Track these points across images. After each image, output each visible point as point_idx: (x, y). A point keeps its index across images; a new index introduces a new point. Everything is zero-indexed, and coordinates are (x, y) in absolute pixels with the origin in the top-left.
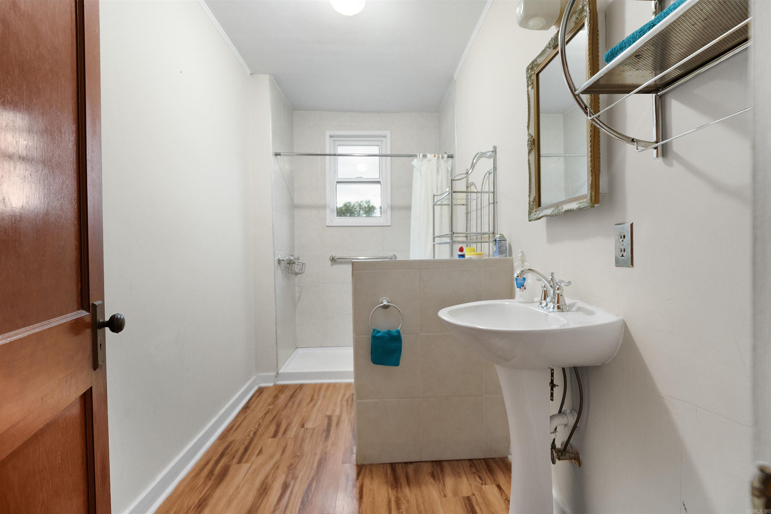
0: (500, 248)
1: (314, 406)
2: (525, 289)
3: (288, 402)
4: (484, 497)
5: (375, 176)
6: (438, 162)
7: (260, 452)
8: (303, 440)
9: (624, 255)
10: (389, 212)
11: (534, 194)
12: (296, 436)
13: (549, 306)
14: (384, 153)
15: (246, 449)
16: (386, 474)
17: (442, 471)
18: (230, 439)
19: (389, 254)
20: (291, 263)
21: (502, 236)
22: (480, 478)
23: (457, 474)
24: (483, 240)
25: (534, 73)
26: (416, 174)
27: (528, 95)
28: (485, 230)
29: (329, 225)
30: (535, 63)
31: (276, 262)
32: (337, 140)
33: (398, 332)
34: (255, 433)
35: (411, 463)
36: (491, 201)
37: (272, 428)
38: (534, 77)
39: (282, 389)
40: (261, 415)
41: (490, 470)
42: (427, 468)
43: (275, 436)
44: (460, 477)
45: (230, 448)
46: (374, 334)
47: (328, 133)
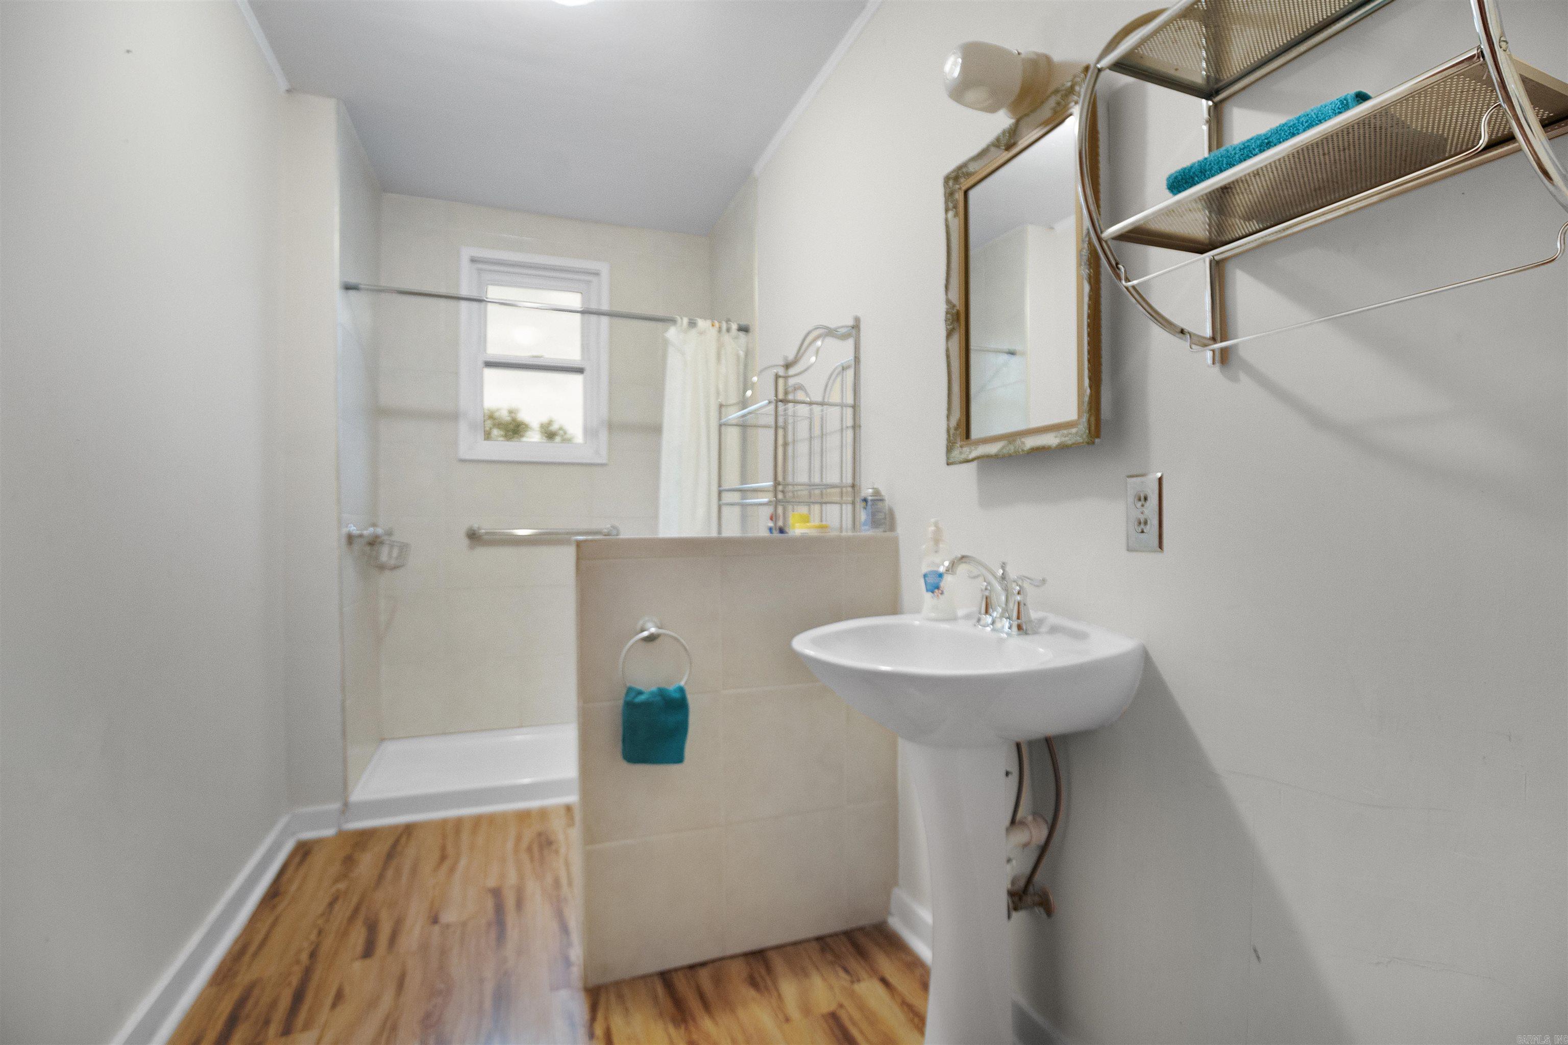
0: (873, 514)
1: (452, 870)
2: (942, 593)
3: (385, 867)
4: (862, 1007)
5: (572, 354)
6: (718, 340)
7: (339, 997)
8: (444, 952)
9: (1145, 531)
10: (604, 436)
11: (957, 414)
12: (424, 947)
13: (998, 625)
14: (593, 306)
15: (298, 997)
16: (655, 998)
17: (769, 969)
18: (244, 978)
19: (604, 525)
20: (374, 542)
21: (877, 492)
22: (846, 971)
23: (800, 972)
24: (825, 500)
25: (960, 189)
26: (674, 361)
27: (947, 226)
28: (833, 477)
29: (467, 457)
30: (964, 170)
31: (344, 541)
32: (485, 270)
33: (681, 690)
34: (313, 955)
35: (703, 964)
36: (850, 422)
37: (358, 936)
38: (959, 196)
39: (363, 838)
40: (319, 907)
41: (861, 953)
42: (738, 970)
43: (368, 951)
44: (806, 975)
45: (250, 1003)
46: (629, 699)
47: (467, 252)
